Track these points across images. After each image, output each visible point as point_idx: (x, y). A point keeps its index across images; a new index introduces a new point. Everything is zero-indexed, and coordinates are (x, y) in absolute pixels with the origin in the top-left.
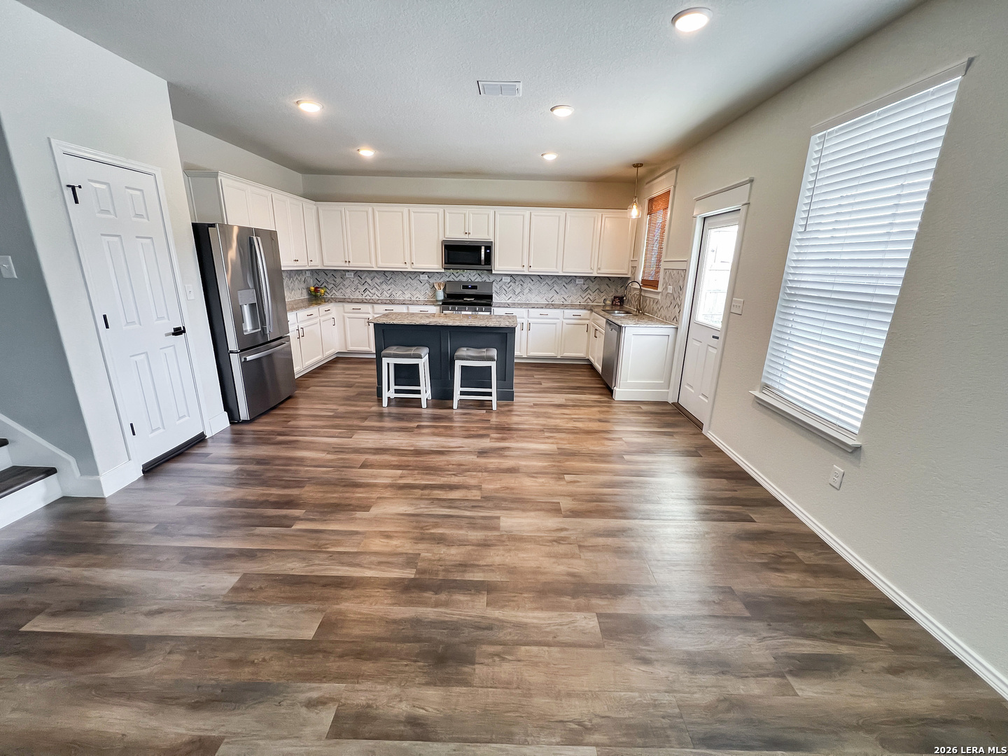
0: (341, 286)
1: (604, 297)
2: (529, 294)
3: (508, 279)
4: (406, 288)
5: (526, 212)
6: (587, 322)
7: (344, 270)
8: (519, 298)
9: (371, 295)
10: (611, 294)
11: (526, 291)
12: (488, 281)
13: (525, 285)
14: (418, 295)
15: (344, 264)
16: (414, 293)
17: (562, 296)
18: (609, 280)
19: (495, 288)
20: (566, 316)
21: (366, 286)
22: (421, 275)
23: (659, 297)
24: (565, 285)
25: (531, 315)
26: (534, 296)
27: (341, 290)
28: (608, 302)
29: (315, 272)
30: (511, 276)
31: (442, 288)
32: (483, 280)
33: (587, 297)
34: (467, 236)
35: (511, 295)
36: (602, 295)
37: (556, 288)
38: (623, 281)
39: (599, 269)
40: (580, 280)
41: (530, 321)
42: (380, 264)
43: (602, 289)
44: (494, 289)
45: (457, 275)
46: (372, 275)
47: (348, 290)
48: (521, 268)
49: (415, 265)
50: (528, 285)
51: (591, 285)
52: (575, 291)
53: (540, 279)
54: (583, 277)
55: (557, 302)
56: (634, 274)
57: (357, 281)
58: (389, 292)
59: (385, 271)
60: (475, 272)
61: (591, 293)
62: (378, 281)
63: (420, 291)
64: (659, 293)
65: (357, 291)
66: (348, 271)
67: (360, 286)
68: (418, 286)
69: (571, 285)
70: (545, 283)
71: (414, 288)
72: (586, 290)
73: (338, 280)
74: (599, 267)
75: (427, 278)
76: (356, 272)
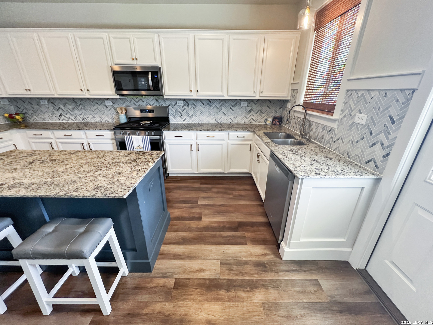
0: (39, 112)
1: (265, 118)
2: (201, 116)
3: (182, 103)
4: (95, 112)
5: (189, 34)
6: (250, 142)
7: (38, 98)
8: (193, 119)
9: (67, 119)
10: (271, 115)
11: (198, 113)
12: (164, 105)
13: (197, 108)
14: (106, 119)
15: (25, 92)
16: (103, 116)
17: (229, 117)
18: (269, 103)
19: (171, 110)
20: (231, 138)
21: (61, 112)
22: (106, 101)
23: (335, 126)
24: (232, 107)
25: (198, 138)
26: (205, 117)
27: (40, 116)
28: (269, 122)
29: (13, 100)
30: (184, 100)
31: (124, 112)
32: (160, 104)
33: (250, 118)
34: (134, 62)
35: (185, 117)
36: (263, 115)
37: (224, 110)
38: (282, 103)
39: (262, 92)
40: (244, 103)
41: (199, 142)
42: (60, 92)
43: (263, 111)
44: (170, 112)
45: (137, 100)
46: (64, 101)
47: (46, 115)
48: (189, 93)
49: (92, 92)
50: (199, 107)
51: (254, 107)
52: (240, 113)
53: (209, 103)
54: (247, 100)
55: (225, 122)
56: (294, 96)
57: (52, 108)
58: (82, 116)
59: (74, 99)
60: (152, 97)
61: (254, 114)
62: (70, 107)
63: (107, 115)
64: (334, 121)
65: (54, 116)
66: (42, 99)
67: (55, 112)
68: (105, 111)
69: (236, 107)
70: (214, 106)
71: (102, 113)
72: (250, 111)
73: (36, 107)
74: (261, 90)
75: (111, 104)
76: (49, 100)
